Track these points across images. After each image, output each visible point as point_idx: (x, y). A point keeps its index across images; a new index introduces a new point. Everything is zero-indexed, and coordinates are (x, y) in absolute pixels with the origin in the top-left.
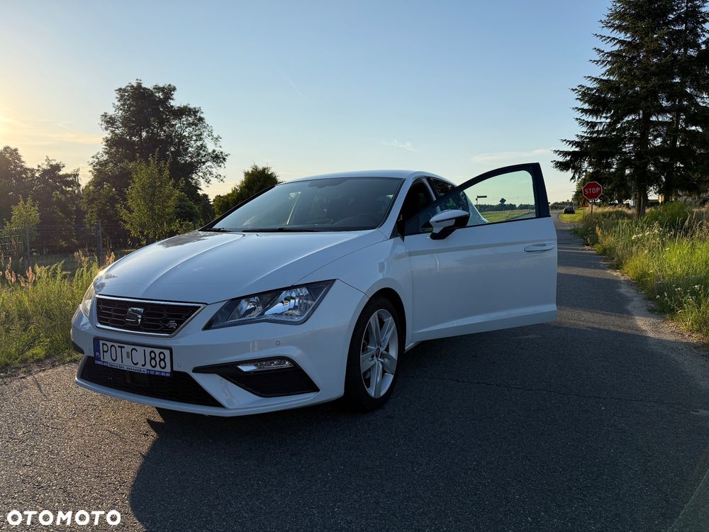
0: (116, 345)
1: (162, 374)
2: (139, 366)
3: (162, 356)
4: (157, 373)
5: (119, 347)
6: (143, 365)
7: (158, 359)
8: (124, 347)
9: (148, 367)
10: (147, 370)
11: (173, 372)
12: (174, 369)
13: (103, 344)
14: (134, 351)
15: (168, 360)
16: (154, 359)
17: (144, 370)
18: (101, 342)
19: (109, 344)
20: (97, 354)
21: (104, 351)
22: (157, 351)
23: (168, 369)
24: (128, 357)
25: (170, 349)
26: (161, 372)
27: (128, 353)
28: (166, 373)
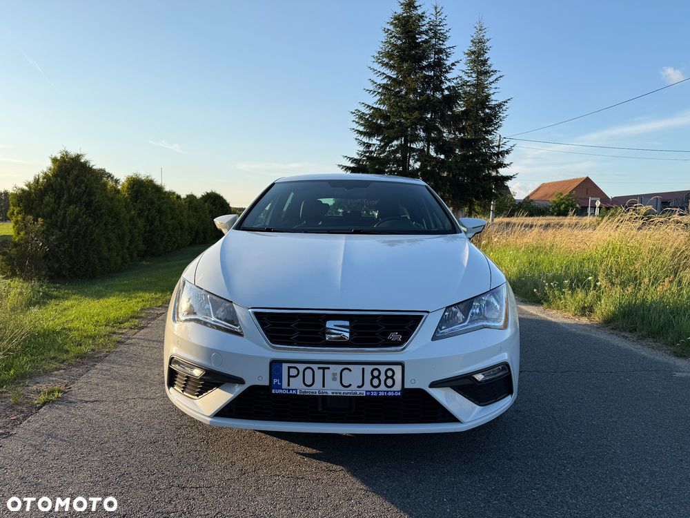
0: (315, 367)
1: (389, 394)
2: (354, 387)
3: (390, 374)
4: (381, 394)
5: (319, 368)
6: (358, 387)
7: (383, 377)
8: (329, 368)
9: (367, 387)
10: (367, 391)
11: (404, 390)
12: (405, 387)
13: (289, 368)
14: (345, 372)
15: (398, 377)
16: (378, 377)
17: (362, 392)
18: (285, 366)
19: (301, 367)
20: (275, 381)
21: (289, 377)
22: (383, 368)
23: (398, 387)
24: (334, 379)
25: (402, 364)
26: (387, 392)
27: (334, 374)
28: (394, 392)
